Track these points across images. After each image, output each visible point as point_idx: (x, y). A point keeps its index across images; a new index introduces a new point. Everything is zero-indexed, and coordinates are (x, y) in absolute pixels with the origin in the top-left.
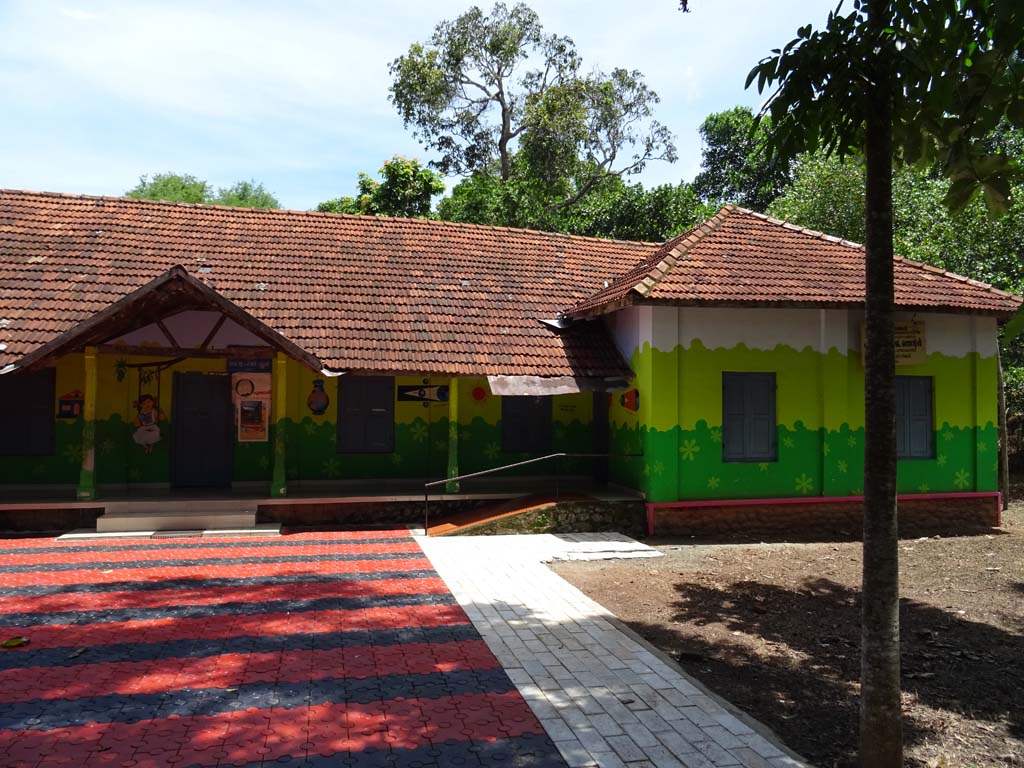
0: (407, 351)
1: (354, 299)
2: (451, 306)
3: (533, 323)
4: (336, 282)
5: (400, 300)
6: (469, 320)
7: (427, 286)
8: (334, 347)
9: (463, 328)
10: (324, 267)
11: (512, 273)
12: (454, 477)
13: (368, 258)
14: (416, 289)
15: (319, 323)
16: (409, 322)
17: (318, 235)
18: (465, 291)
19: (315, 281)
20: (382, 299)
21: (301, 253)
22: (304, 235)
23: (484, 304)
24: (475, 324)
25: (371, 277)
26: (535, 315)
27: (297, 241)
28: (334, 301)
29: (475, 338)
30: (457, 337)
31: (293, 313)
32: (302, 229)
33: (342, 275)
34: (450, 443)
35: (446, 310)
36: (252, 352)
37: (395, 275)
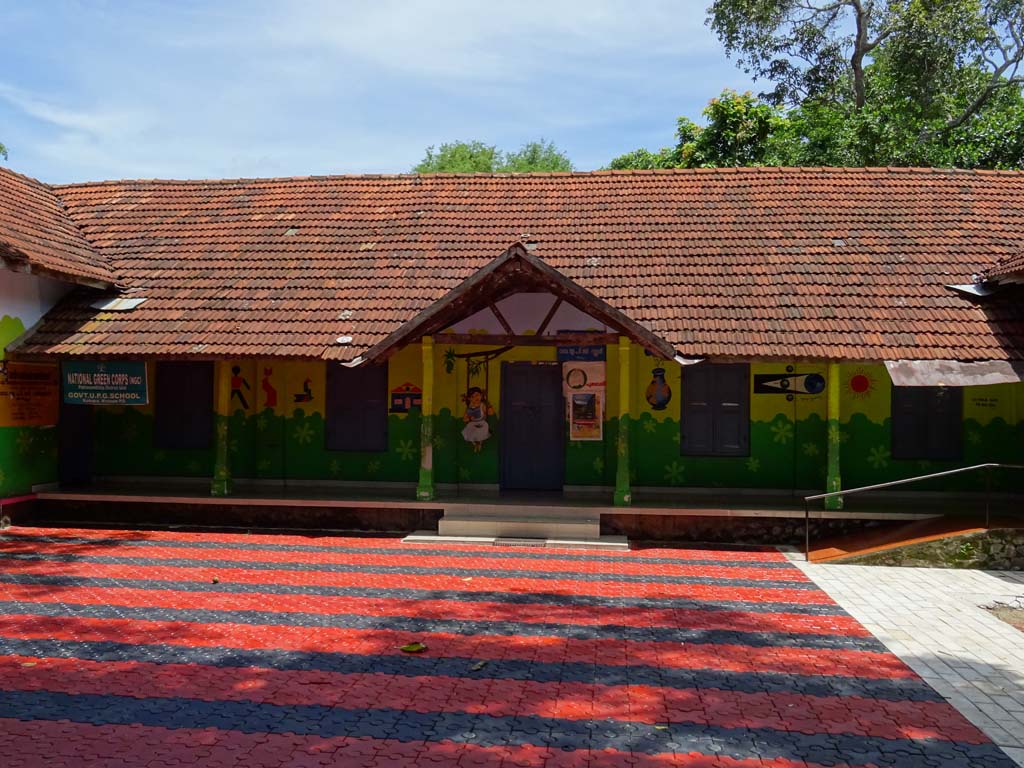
0: (774, 332)
1: (701, 270)
2: (823, 273)
3: (939, 290)
4: (678, 251)
5: (758, 270)
6: (850, 290)
7: (790, 250)
8: (685, 330)
9: (843, 301)
10: (661, 235)
11: (899, 226)
12: (835, 492)
13: (710, 220)
14: (776, 254)
15: (664, 301)
16: (772, 295)
17: (649, 197)
18: (840, 253)
19: (652, 252)
20: (735, 269)
21: (632, 219)
22: (632, 198)
23: (867, 269)
24: (859, 295)
25: (719, 243)
26: (940, 279)
27: (626, 205)
28: (678, 275)
29: (861, 313)
30: (837, 312)
31: (633, 291)
32: (630, 191)
33: (684, 243)
34: (830, 447)
35: (817, 279)
36: (591, 338)
37: (747, 238)
